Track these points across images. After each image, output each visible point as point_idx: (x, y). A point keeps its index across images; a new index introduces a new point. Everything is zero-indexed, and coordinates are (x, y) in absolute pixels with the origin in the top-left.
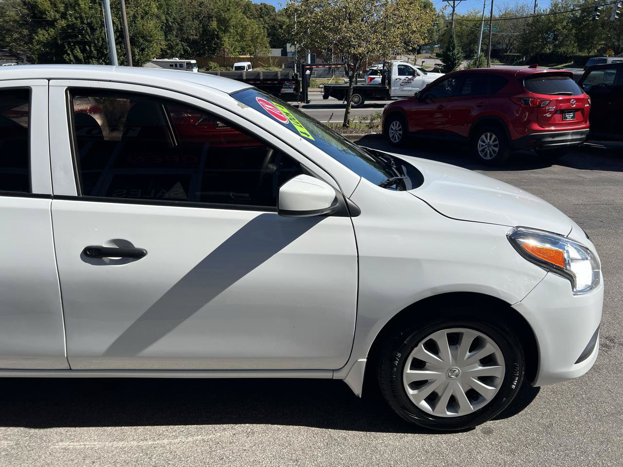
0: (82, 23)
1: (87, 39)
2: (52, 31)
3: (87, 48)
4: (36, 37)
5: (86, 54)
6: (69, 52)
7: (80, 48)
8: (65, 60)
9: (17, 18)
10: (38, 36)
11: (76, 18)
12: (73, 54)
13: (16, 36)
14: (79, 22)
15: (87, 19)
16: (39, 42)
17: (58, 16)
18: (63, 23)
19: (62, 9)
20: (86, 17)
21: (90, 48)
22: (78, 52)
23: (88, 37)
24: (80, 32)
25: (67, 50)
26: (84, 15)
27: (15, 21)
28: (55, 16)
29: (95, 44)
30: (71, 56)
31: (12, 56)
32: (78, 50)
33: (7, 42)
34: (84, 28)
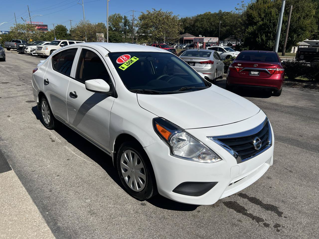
0: (270, 22)
1: (270, 30)
2: (255, 27)
3: (269, 35)
4: (247, 30)
5: (268, 38)
6: (259, 37)
7: (265, 35)
8: (257, 41)
9: (241, 21)
10: (248, 30)
11: (268, 21)
12: (261, 37)
13: (239, 29)
14: (268, 22)
15: (273, 21)
16: (248, 32)
17: (260, 19)
18: (261, 23)
19: (263, 16)
20: (273, 19)
21: (270, 35)
22: (264, 37)
23: (271, 29)
24: (268, 27)
25: (259, 36)
26: (272, 18)
27: (241, 23)
28: (258, 20)
29: (273, 32)
30: (260, 39)
31: (235, 39)
32: (264, 36)
33: (235, 33)
34: (270, 25)
